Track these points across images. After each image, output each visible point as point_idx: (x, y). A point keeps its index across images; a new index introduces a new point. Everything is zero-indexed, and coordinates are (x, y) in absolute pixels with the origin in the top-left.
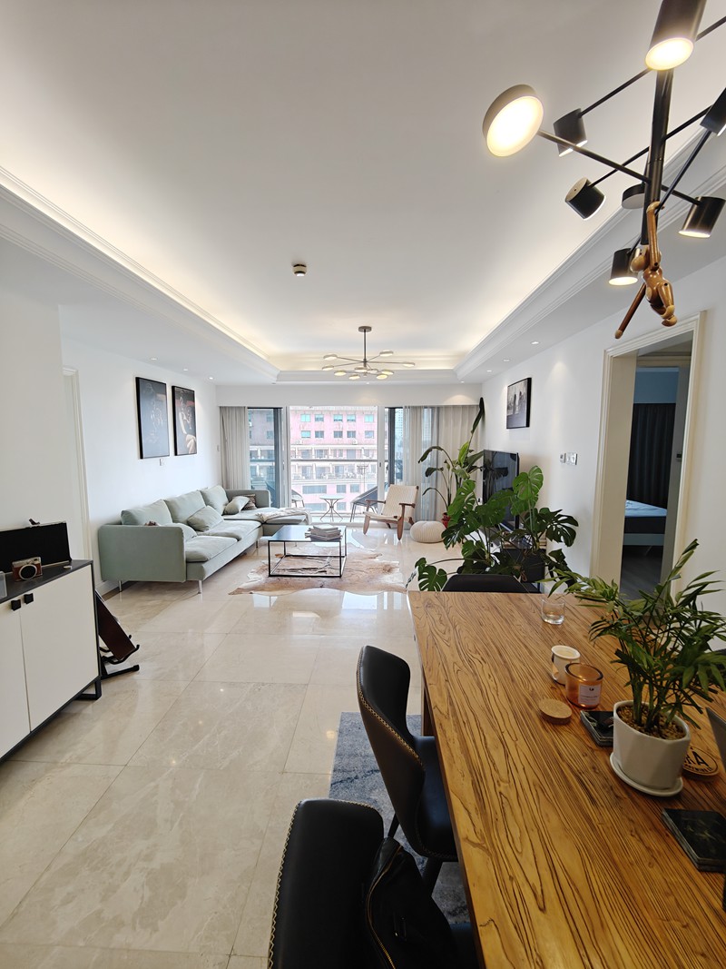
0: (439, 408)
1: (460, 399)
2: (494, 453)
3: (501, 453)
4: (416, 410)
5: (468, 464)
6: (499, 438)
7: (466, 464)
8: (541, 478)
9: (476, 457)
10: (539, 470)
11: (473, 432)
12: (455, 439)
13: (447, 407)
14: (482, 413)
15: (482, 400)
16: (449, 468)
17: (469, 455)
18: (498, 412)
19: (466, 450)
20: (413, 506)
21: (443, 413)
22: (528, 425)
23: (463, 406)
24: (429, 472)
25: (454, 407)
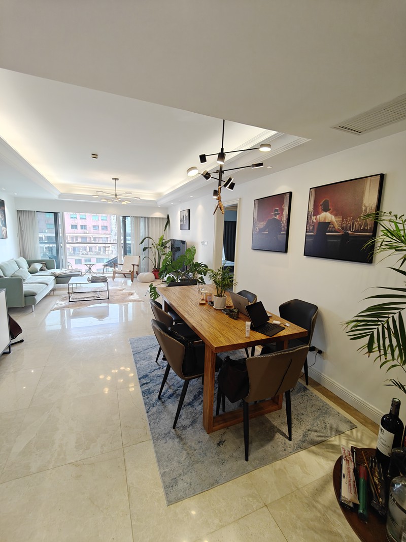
0: (148, 218)
1: (158, 215)
2: (174, 241)
3: (178, 240)
4: (137, 219)
5: (163, 245)
6: (177, 233)
7: (162, 245)
8: (195, 250)
9: (167, 242)
10: (194, 247)
11: (165, 230)
12: (157, 233)
13: (152, 218)
14: (168, 222)
15: (168, 215)
16: (154, 247)
17: (164, 241)
18: (176, 222)
19: (162, 239)
20: (138, 265)
21: (150, 220)
22: (189, 229)
23: (160, 218)
24: (145, 249)
25: (156, 218)
